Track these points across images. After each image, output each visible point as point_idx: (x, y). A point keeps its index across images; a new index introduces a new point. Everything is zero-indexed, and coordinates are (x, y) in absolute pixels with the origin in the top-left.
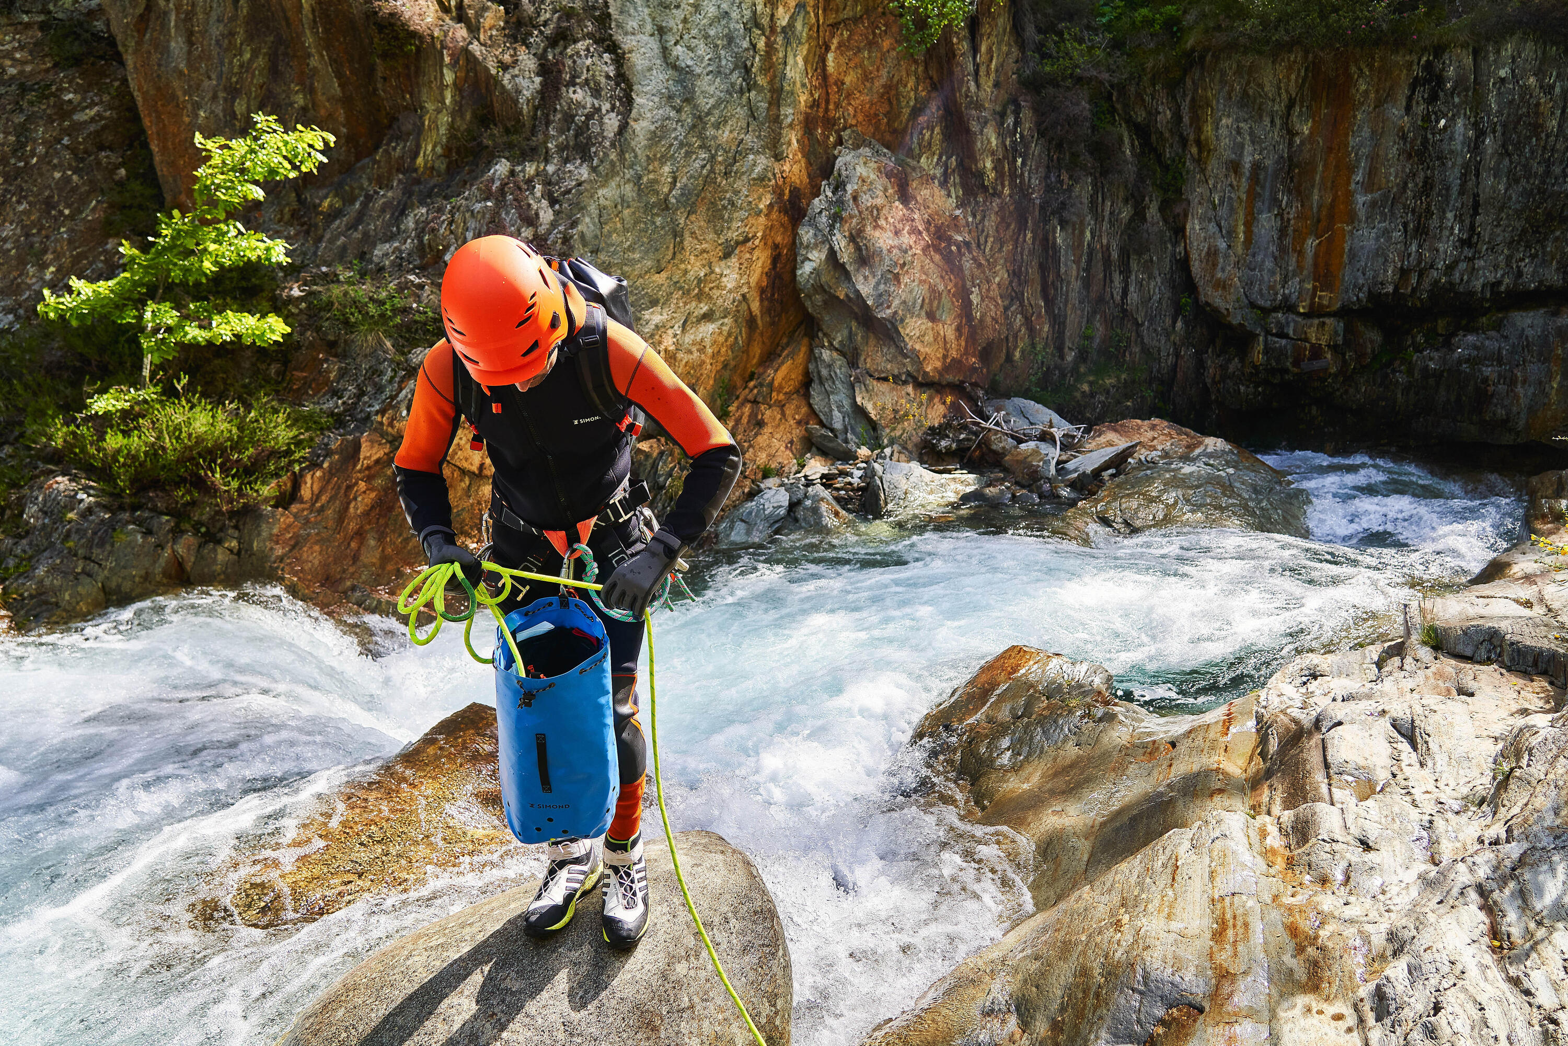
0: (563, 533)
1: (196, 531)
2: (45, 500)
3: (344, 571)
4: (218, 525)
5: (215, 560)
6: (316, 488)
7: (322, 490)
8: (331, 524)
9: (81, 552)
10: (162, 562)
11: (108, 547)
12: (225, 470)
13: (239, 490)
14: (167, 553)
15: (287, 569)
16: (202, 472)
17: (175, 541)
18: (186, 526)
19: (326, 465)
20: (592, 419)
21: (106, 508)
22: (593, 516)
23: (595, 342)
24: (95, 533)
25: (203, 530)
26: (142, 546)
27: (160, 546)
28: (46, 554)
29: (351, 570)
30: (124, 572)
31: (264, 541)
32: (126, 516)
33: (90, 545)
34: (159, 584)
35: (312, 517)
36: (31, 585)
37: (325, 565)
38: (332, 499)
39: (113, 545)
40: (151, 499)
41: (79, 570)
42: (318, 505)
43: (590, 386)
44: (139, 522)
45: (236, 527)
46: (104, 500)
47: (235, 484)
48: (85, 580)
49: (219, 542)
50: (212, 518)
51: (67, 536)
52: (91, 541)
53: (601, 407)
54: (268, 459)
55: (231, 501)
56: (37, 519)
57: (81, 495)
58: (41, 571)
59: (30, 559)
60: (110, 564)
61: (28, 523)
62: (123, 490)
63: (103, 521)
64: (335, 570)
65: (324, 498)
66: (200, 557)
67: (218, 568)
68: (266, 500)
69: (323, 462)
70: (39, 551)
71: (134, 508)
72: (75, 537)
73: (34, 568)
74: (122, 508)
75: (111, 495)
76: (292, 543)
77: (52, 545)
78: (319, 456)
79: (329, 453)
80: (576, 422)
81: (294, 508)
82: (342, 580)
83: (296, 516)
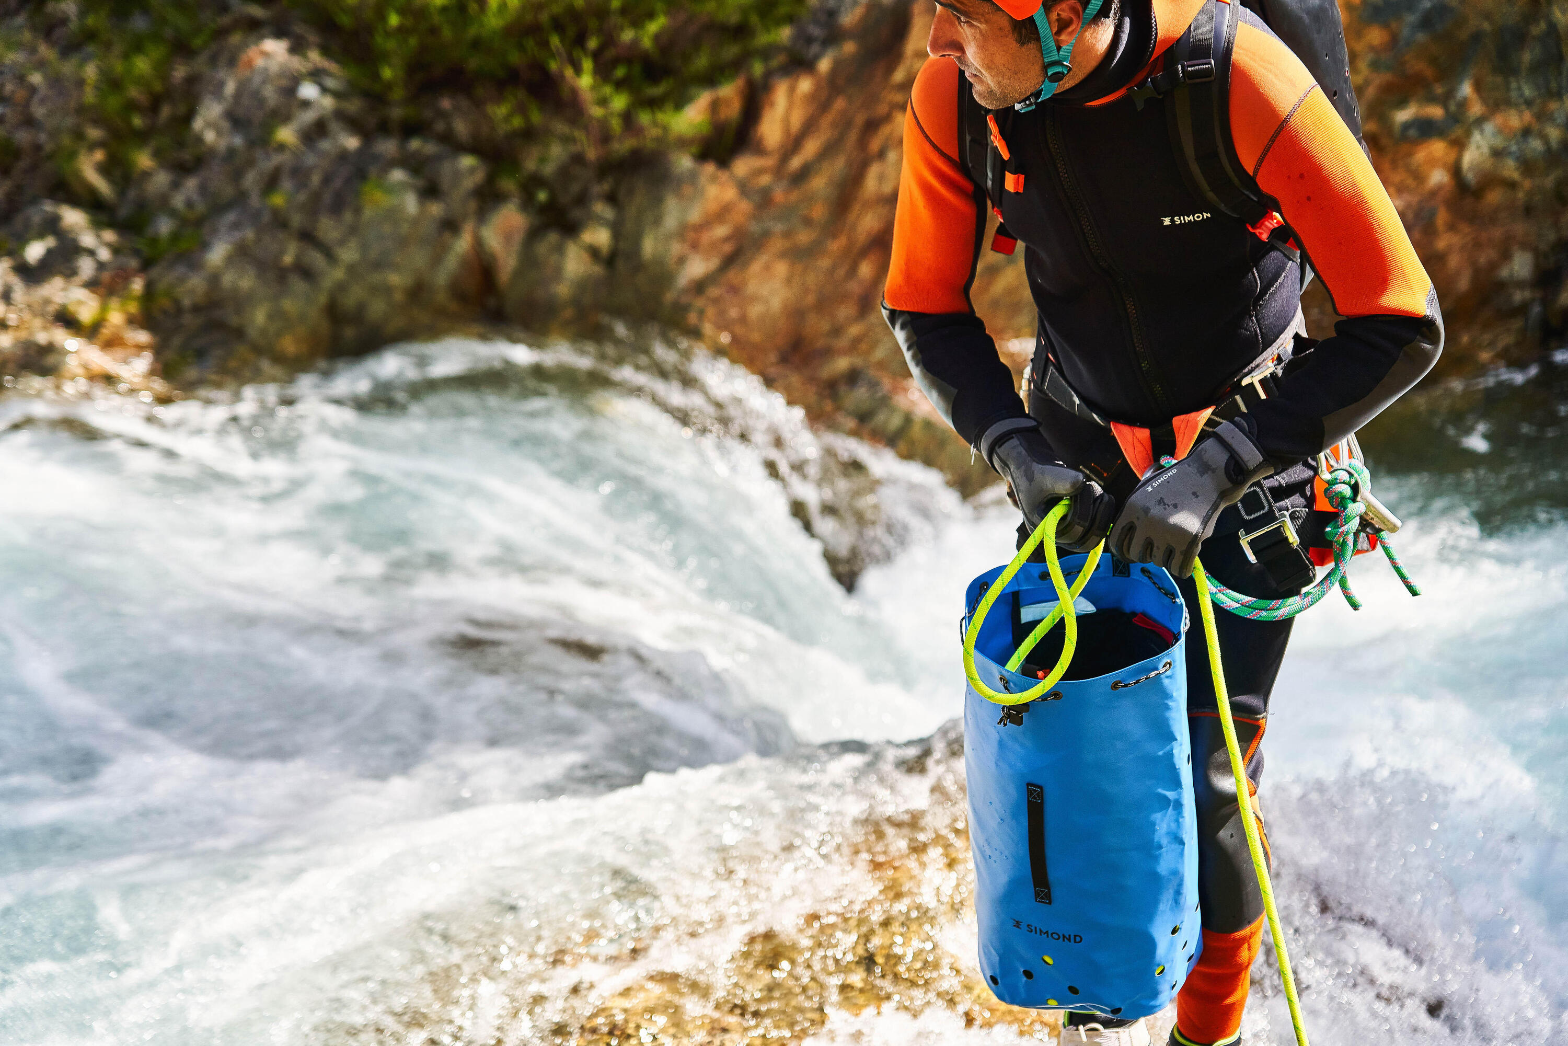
0: (1144, 434)
1: (528, 202)
2: (238, 95)
3: (837, 331)
4: (575, 188)
5: (558, 272)
6: (797, 119)
7: (808, 128)
8: (819, 212)
9: (297, 220)
10: (451, 262)
11: (348, 216)
12: (603, 72)
13: (627, 118)
14: (463, 244)
15: (711, 312)
16: (553, 66)
17: (482, 215)
18: (508, 184)
19: (824, 65)
20: (1198, 217)
21: (353, 124)
22: (1207, 406)
23: (1208, 73)
24: (327, 180)
25: (542, 196)
26: (415, 222)
27: (450, 226)
28: (231, 217)
29: (855, 330)
30: (375, 278)
31: (668, 237)
32: (388, 147)
33: (313, 208)
34: (441, 312)
35: (779, 194)
36: (196, 283)
37: (796, 314)
38: (827, 152)
39: (358, 211)
40: (442, 114)
41: (288, 259)
42: (796, 163)
43: (1190, 151)
44: (414, 164)
45: (612, 199)
46: (354, 106)
47: (619, 102)
48: (298, 285)
49: (571, 229)
50: (564, 172)
51: (271, 183)
52: (316, 197)
53: (1211, 195)
54: (696, 43)
55: (605, 138)
56: (219, 133)
57: (308, 91)
58: (217, 254)
59: (199, 222)
60: (349, 254)
61: (199, 140)
62: (389, 86)
63: (343, 156)
64: (817, 325)
65: (811, 148)
66: (528, 259)
67: (563, 290)
68: (682, 143)
69: (817, 57)
70: (218, 208)
71: (409, 129)
72: (287, 184)
73: (205, 246)
74: (385, 128)
75: (367, 94)
76: (728, 248)
77: (241, 198)
78: (809, 40)
79: (833, 37)
80: (1167, 221)
81: (743, 166)
82: (828, 353)
83: (744, 188)
